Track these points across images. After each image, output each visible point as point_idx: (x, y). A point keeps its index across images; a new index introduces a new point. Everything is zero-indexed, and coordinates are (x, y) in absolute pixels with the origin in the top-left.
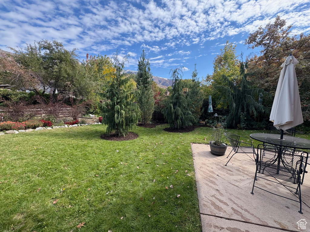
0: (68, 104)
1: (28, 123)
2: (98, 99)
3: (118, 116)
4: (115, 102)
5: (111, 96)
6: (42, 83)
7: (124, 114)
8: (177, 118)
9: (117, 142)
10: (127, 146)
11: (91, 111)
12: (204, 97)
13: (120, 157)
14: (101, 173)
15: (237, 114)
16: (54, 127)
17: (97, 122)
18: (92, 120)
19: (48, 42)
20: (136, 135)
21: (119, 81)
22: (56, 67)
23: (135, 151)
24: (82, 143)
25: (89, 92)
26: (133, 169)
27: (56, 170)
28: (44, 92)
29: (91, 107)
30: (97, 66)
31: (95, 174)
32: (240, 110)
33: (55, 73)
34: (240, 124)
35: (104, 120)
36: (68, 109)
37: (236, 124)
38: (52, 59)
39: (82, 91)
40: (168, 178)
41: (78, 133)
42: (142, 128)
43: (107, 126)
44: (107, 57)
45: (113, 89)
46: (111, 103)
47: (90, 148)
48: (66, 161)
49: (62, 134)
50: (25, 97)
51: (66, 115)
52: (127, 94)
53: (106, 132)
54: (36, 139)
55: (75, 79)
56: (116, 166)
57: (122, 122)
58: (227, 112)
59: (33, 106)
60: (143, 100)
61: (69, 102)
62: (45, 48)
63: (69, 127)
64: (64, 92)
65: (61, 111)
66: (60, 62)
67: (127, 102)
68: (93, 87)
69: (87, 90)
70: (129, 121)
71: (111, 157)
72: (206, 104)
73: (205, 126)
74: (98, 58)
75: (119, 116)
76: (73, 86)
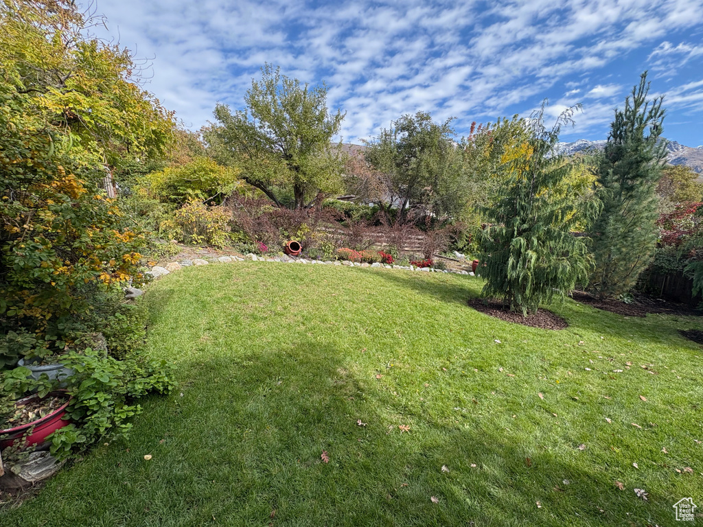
0: (421, 228)
1: (366, 254)
2: (479, 221)
3: (518, 262)
4: (516, 229)
5: (508, 215)
6: (391, 190)
7: (533, 261)
9: (501, 322)
10: (525, 339)
11: (460, 245)
13: (499, 355)
14: (454, 369)
16: (394, 266)
17: (466, 270)
18: (459, 264)
19: (409, 118)
20: (561, 321)
21: (536, 178)
22: (413, 159)
23: (543, 357)
24: (432, 303)
25: (461, 206)
26: (526, 393)
27: (386, 332)
28: (391, 205)
29: (460, 238)
30: (491, 146)
31: (441, 364)
33: (410, 172)
35: (480, 268)
36: (420, 237)
38: (411, 146)
39: (449, 203)
40: (635, 465)
41: (428, 284)
42: (587, 309)
43: (486, 282)
44: (519, 118)
45: (514, 199)
46: (504, 231)
47: (443, 317)
48: (401, 325)
49: (404, 280)
50: (366, 214)
51: (415, 249)
52: (552, 212)
53: (482, 295)
54: (370, 279)
55: (441, 179)
56: (487, 369)
57: (525, 278)
59: (374, 228)
60: (610, 228)
61: (423, 225)
62: (403, 129)
63: (416, 270)
64: (418, 205)
65: (408, 241)
66: (422, 150)
67: (548, 232)
68: (473, 193)
69: (460, 202)
70: (545, 280)
71: (481, 349)
74: (496, 127)
75: (521, 262)
76: (435, 194)
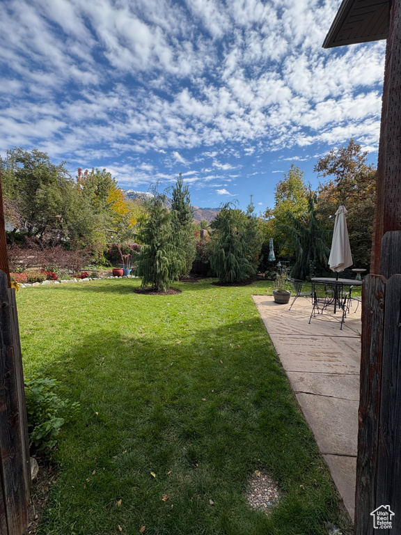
3: (160, 263)
4: (155, 246)
8: (229, 268)
10: (176, 300)
12: (263, 241)
13: (175, 308)
14: (167, 320)
15: (305, 263)
16: (61, 281)
20: (178, 290)
21: (159, 219)
32: (308, 258)
34: (308, 275)
37: (304, 275)
55: (68, 210)
56: (177, 315)
58: (294, 260)
62: (18, 160)
63: (80, 280)
70: (172, 271)
71: (166, 309)
72: (266, 250)
73: (265, 279)
75: (162, 263)
